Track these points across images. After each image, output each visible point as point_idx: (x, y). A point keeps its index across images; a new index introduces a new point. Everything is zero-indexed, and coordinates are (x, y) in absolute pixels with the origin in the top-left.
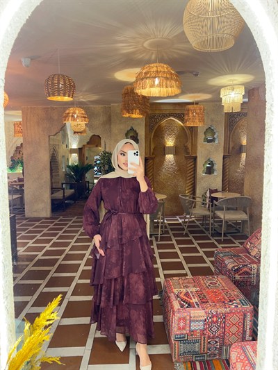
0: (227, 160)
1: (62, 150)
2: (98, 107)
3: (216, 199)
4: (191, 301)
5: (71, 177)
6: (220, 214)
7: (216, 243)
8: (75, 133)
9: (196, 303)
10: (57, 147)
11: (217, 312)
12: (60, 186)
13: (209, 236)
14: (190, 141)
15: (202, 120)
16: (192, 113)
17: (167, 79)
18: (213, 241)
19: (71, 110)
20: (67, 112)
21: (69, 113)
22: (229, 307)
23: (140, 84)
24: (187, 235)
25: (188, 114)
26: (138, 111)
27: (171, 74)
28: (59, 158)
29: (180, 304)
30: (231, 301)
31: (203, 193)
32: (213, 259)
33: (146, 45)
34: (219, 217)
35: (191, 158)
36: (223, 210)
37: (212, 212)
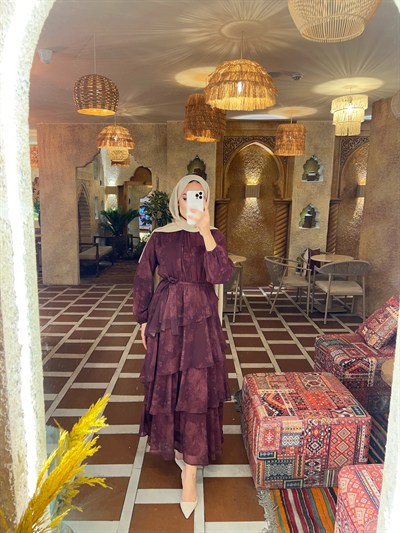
0: (336, 207)
1: (94, 189)
2: (148, 126)
3: (318, 264)
4: (283, 407)
5: (107, 227)
6: (324, 286)
7: (316, 327)
8: (113, 163)
9: (291, 409)
10: (87, 184)
11: (319, 422)
12: (92, 241)
13: (307, 316)
14: (282, 178)
15: (301, 147)
16: (288, 137)
17: (256, 83)
18: (311, 323)
19: (110, 129)
20: (104, 132)
21: (105, 134)
22: (337, 416)
23: (214, 91)
24: (274, 315)
25: (281, 138)
26: (208, 131)
27: (262, 76)
28: (91, 200)
29: (268, 410)
30: (339, 408)
31: (298, 255)
32: (313, 349)
33: (224, 30)
34: (320, 290)
35: (283, 202)
36: (327, 279)
37: (312, 282)
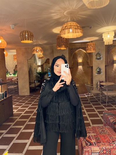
0: (107, 67)
2: (47, 47)
3: (103, 86)
5: (39, 77)
6: (105, 93)
8: (39, 58)
9: (94, 142)
10: (32, 65)
11: (106, 148)
12: (34, 82)
13: (100, 103)
14: (89, 59)
15: (94, 49)
17: (76, 29)
18: (102, 106)
19: (36, 48)
22: (112, 145)
23: (63, 32)
24: (89, 103)
25: (88, 47)
26: (64, 46)
27: (78, 26)
28: (33, 69)
29: (86, 143)
30: (113, 142)
31: (96, 83)
33: (65, 13)
35: (90, 67)
36: (106, 90)
37: (101, 91)
